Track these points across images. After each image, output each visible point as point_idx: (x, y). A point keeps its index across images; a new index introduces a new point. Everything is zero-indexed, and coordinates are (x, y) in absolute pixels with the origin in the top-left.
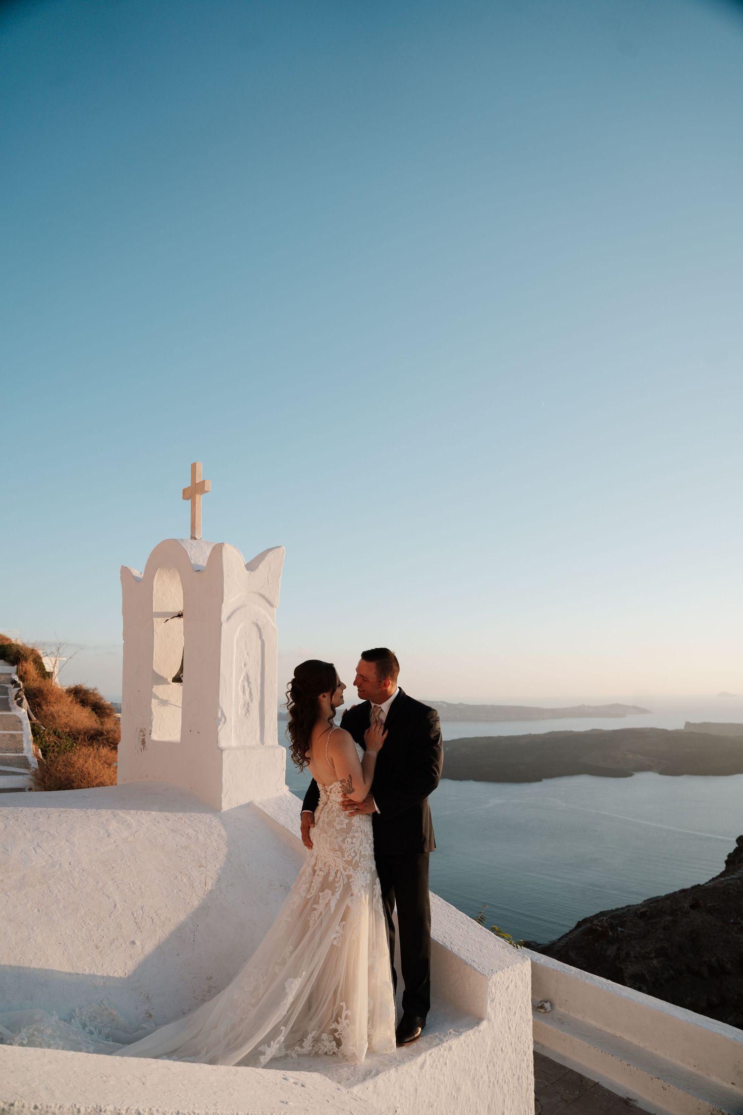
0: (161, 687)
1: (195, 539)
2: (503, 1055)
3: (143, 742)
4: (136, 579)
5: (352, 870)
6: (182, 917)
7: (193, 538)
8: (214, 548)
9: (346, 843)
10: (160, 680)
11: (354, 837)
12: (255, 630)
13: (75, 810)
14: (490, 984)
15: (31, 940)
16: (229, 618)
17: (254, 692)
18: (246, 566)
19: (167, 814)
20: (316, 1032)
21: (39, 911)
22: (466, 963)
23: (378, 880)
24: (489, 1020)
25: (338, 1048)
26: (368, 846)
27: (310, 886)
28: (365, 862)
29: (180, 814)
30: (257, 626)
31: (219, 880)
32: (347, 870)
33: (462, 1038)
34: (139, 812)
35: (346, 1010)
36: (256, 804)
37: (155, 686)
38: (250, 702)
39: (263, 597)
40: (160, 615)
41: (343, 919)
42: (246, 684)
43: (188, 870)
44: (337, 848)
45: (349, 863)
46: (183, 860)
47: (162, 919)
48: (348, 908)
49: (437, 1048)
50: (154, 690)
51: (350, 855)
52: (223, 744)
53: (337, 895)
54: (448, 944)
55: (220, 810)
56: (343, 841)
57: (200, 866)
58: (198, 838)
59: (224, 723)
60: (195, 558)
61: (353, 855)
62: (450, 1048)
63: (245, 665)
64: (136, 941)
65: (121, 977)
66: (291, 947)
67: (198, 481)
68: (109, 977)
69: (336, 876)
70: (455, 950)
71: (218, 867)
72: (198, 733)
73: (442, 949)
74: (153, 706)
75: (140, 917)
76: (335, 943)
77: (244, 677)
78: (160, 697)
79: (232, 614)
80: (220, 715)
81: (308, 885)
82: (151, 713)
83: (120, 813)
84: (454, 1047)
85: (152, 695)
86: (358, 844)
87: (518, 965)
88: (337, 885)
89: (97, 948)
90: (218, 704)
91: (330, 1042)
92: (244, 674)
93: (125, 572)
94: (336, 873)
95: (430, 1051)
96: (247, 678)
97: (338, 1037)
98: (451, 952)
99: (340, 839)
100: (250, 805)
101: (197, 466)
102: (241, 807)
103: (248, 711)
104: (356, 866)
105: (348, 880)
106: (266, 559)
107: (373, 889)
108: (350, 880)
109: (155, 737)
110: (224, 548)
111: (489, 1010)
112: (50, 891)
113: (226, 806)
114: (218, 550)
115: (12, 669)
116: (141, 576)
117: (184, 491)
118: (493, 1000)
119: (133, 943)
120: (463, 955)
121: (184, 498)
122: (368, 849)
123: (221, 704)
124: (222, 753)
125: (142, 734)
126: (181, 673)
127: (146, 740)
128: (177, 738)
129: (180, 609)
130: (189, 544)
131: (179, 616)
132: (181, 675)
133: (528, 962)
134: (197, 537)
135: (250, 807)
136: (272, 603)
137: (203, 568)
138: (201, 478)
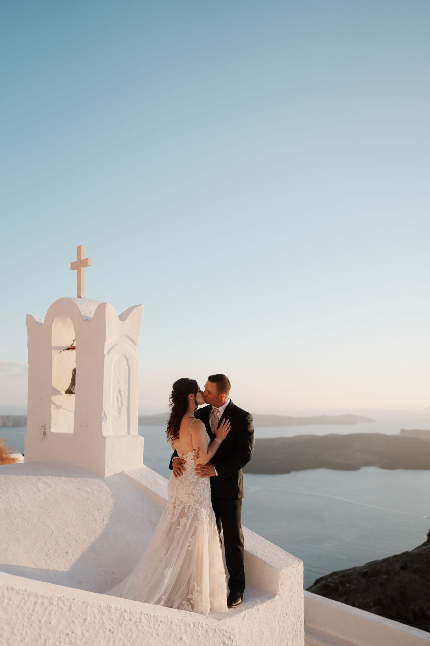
0: (57, 397)
1: (81, 298)
2: (287, 617)
3: (44, 434)
4: (39, 324)
5: (198, 505)
6: (93, 539)
7: (79, 296)
8: (99, 306)
9: (195, 489)
10: (56, 392)
11: (200, 486)
12: (124, 360)
13: (14, 476)
14: (280, 574)
15: (9, 550)
16: (109, 352)
17: (124, 401)
18: (119, 316)
19: (71, 479)
20: (180, 600)
21: (9, 534)
22: (266, 563)
23: (214, 513)
24: (280, 595)
25: (193, 609)
26: (208, 492)
27: (173, 515)
28: (206, 502)
29: (79, 479)
30: (126, 357)
31: (111, 518)
32: (196, 506)
33: (265, 604)
34: (54, 478)
35: (197, 587)
36: (126, 473)
37: (53, 396)
38: (121, 407)
39: (130, 338)
40: (56, 348)
41: (194, 534)
42: (119, 395)
43: (91, 512)
44: (190, 492)
45: (197, 501)
46: (87, 506)
47: (81, 540)
48: (196, 528)
49: (251, 609)
50: (52, 399)
51: (198, 497)
52: (105, 434)
53: (190, 520)
54: (254, 553)
55: (104, 477)
56: (194, 488)
57: (98, 510)
58: (94, 493)
59: (106, 420)
60: (84, 311)
61: (199, 497)
62: (258, 610)
63: (118, 383)
64: (69, 552)
65: (64, 572)
66: (165, 551)
67: (82, 258)
68: (57, 571)
69: (189, 509)
70: (259, 556)
71: (109, 510)
72: (87, 427)
73: (251, 555)
74: (52, 410)
75: (68, 538)
76: (190, 548)
77: (118, 391)
78: (56, 404)
79: (111, 349)
80: (103, 415)
81: (171, 515)
82: (50, 414)
83: (43, 478)
84: (260, 609)
85: (51, 402)
86: (202, 491)
87: (296, 564)
88: (189, 514)
89: (47, 555)
90: (102, 408)
91: (188, 606)
92: (117, 389)
93: (30, 319)
94: (189, 507)
95: (247, 610)
96: (120, 391)
97: (192, 603)
98: (256, 557)
99: (192, 487)
100: (121, 474)
101: (82, 247)
102: (117, 475)
103: (120, 413)
104: (201, 504)
105: (196, 512)
106: (132, 313)
107: (211, 518)
108: (197, 512)
109: (53, 430)
110: (106, 306)
111: (280, 589)
112: (13, 523)
113: (107, 474)
114: (102, 308)
116: (43, 321)
117: (72, 264)
118: (282, 584)
119: (67, 553)
120: (264, 559)
121: (71, 269)
122: (208, 494)
123: (104, 408)
124: (105, 440)
125: (43, 428)
126: (72, 387)
127: (47, 432)
128: (71, 431)
129: (68, 345)
130: (78, 301)
131: (68, 349)
132: (72, 389)
133: (302, 564)
134: (82, 296)
135: (123, 475)
136: (135, 342)
137: (90, 318)
138: (85, 256)
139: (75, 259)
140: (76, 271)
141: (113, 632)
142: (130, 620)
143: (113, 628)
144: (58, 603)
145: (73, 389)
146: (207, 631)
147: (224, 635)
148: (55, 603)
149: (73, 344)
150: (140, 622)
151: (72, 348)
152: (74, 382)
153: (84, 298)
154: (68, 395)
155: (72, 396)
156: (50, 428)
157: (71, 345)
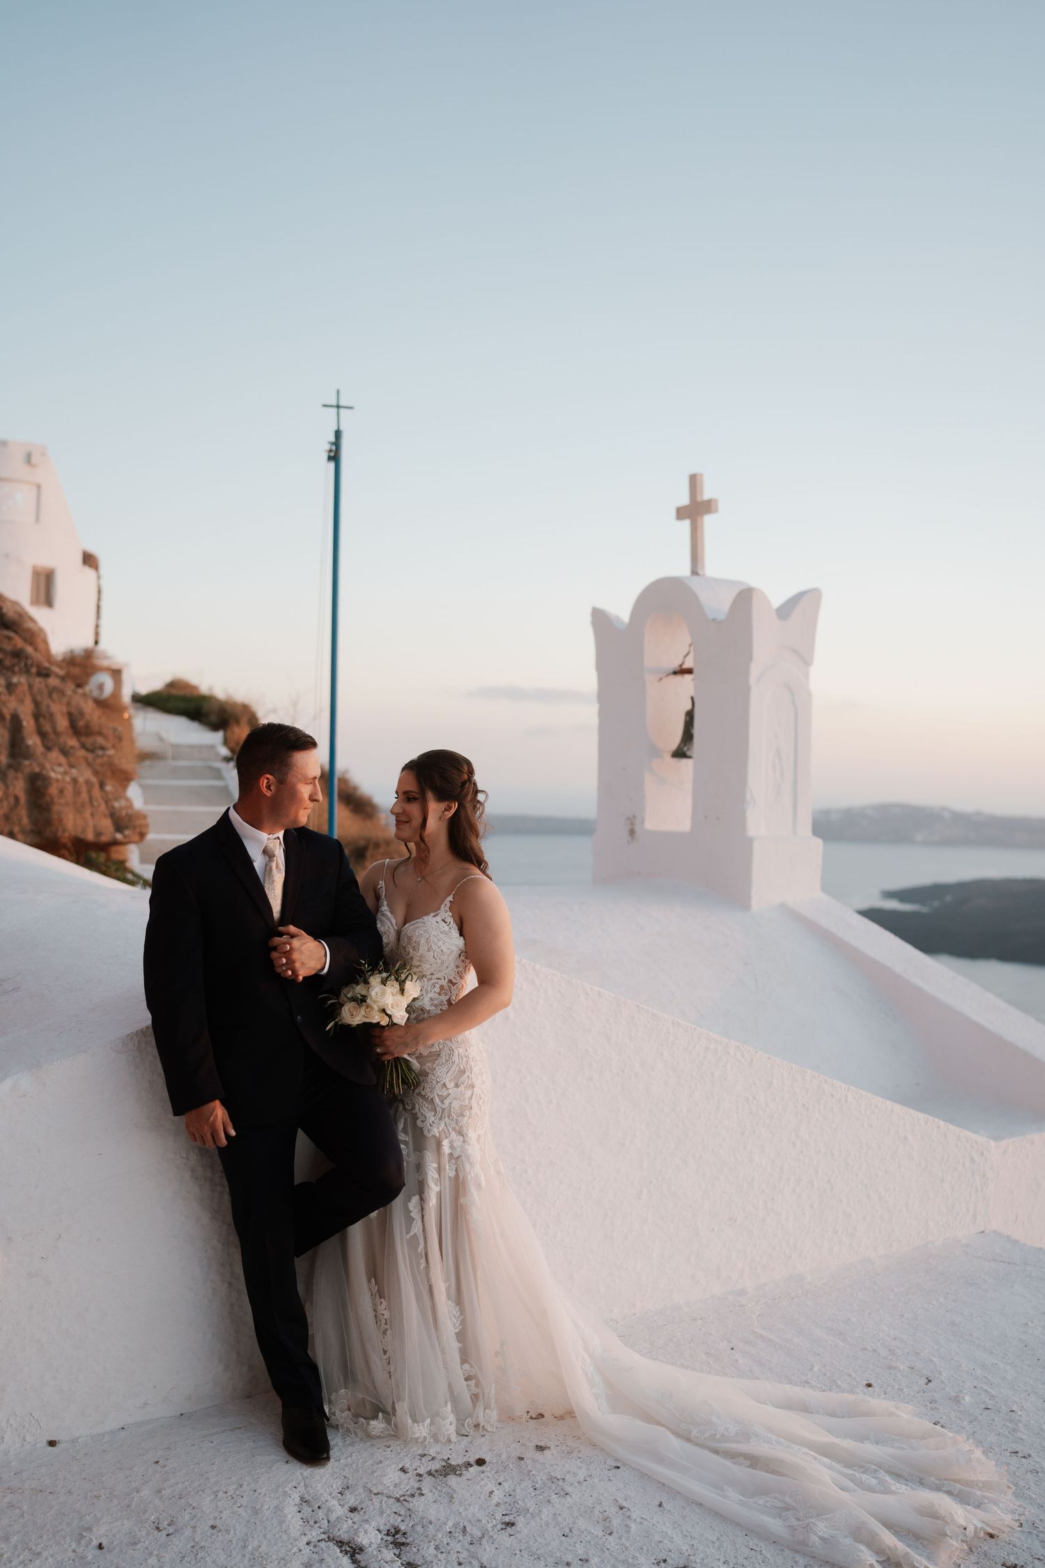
0: (656, 763)
1: (700, 575)
3: (632, 832)
4: (620, 627)
7: (695, 572)
8: (741, 594)
10: (655, 752)
12: (787, 695)
16: (758, 681)
17: (786, 771)
18: (775, 613)
30: (790, 689)
31: (769, 978)
36: (790, 905)
37: (651, 760)
39: (796, 653)
40: (652, 672)
42: (777, 760)
43: (734, 967)
46: (726, 955)
47: (722, 1009)
52: (752, 831)
55: (751, 909)
58: (735, 937)
59: (753, 806)
60: (711, 604)
63: (776, 737)
71: (764, 965)
72: (718, 818)
74: (645, 787)
77: (775, 752)
78: (655, 774)
79: (762, 676)
80: (748, 797)
82: (643, 795)
85: (646, 772)
90: (746, 784)
92: (775, 748)
93: (600, 619)
96: (779, 753)
100: (782, 906)
101: (700, 478)
102: (774, 907)
103: (779, 793)
106: (801, 606)
109: (649, 825)
110: (754, 594)
113: (755, 904)
114: (745, 597)
115: (216, 738)
116: (626, 620)
117: (679, 510)
121: (678, 518)
123: (749, 784)
124: (752, 844)
125: (629, 822)
126: (685, 745)
127: (637, 829)
128: (685, 825)
129: (675, 665)
130: (695, 584)
131: (675, 673)
132: (685, 749)
134: (700, 572)
135: (784, 908)
136: (806, 660)
137: (722, 616)
138: (707, 495)
139: (685, 500)
141: (808, 1109)
142: (832, 1095)
143: (808, 1102)
144: (735, 1054)
145: (688, 749)
146: (945, 1136)
147: (973, 1147)
148: (732, 1052)
149: (683, 663)
150: (846, 1101)
151: (683, 671)
152: (688, 736)
153: (704, 575)
154: (675, 760)
155: (684, 761)
156: (643, 822)
157: (681, 666)
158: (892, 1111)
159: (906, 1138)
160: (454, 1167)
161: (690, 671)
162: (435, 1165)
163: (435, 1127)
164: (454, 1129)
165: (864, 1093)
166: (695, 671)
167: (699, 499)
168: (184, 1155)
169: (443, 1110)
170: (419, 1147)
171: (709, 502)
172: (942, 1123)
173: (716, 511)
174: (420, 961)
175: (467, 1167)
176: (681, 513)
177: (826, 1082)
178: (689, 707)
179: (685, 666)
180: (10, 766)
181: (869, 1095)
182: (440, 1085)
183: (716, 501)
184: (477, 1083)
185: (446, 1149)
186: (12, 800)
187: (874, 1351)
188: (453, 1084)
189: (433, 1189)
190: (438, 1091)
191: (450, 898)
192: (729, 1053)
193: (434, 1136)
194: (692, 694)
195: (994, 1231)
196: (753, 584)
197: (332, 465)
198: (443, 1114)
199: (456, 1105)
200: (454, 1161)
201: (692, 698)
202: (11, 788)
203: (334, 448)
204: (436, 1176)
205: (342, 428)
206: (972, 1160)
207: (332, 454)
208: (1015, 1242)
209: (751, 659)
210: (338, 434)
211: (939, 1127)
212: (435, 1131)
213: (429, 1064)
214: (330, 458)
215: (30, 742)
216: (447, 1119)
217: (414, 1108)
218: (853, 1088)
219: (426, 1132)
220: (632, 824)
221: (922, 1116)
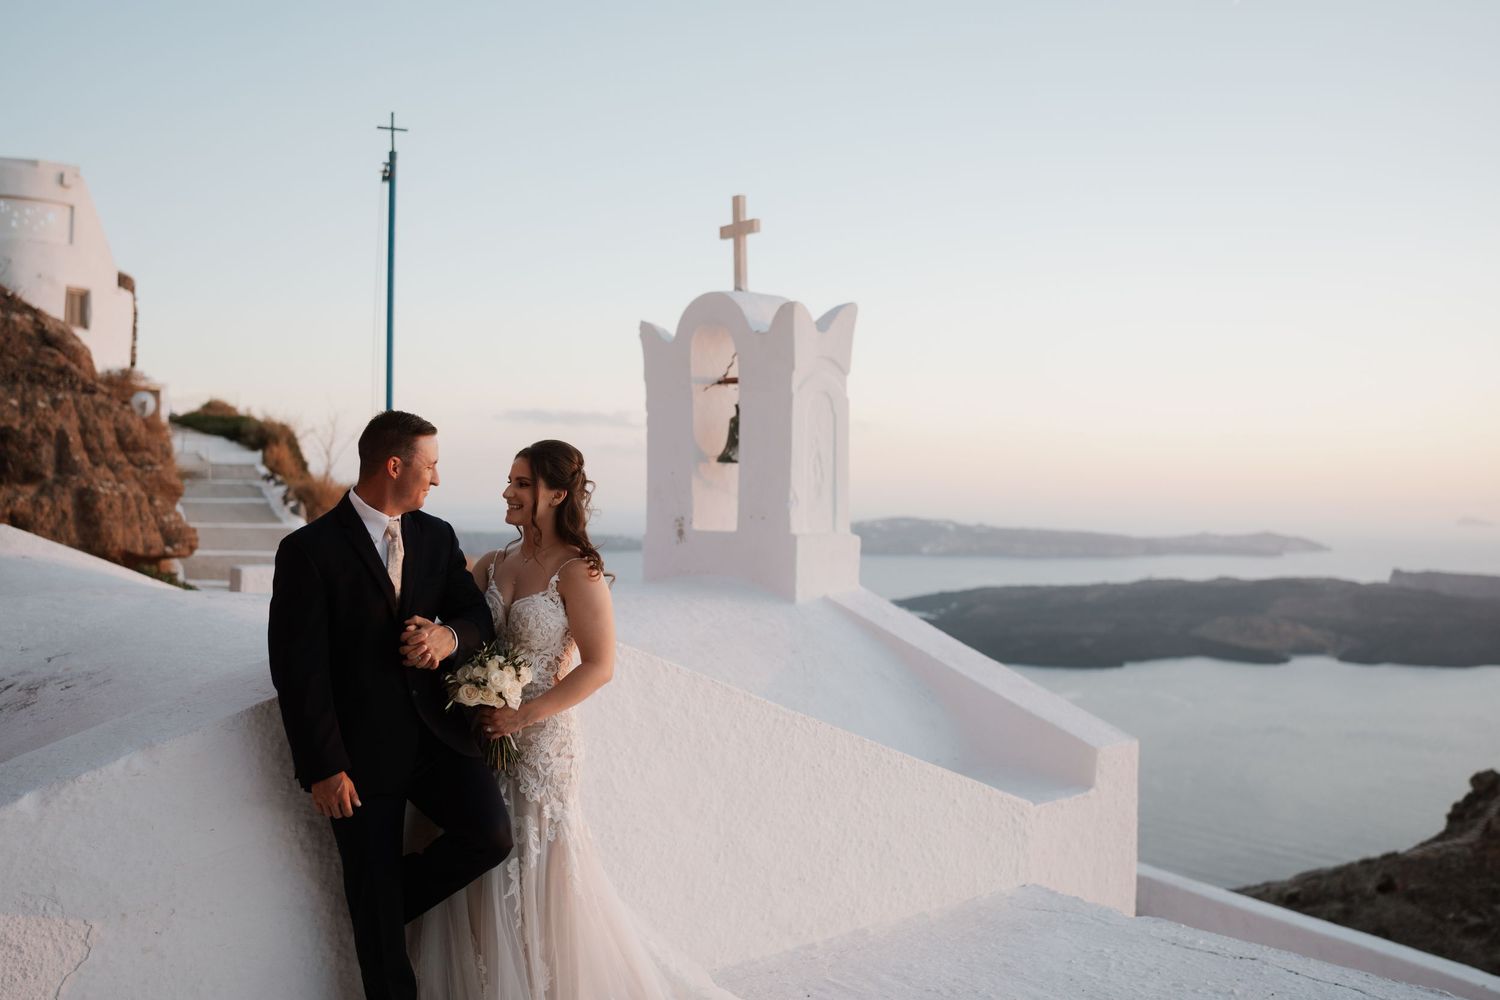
0: (702, 468)
1: (743, 291)
2: (1109, 825)
3: (681, 533)
4: (667, 340)
7: (738, 288)
8: (783, 308)
10: (703, 458)
12: (826, 402)
14: (1099, 757)
16: (799, 388)
17: (825, 473)
18: (816, 326)
24: (1098, 789)
30: (827, 397)
33: (1071, 800)
36: (832, 598)
37: (697, 465)
38: (820, 484)
39: (833, 363)
40: (698, 382)
42: (817, 463)
52: (795, 529)
55: (796, 602)
59: (796, 506)
60: (754, 318)
62: (1062, 806)
63: (816, 442)
72: (763, 519)
74: (693, 490)
77: (815, 455)
79: (802, 383)
80: (791, 497)
82: (690, 498)
84: (1064, 805)
85: (693, 477)
87: (1126, 745)
90: (789, 485)
92: (815, 452)
93: (648, 332)
96: (819, 456)
100: (824, 599)
101: (742, 199)
102: (816, 600)
103: (820, 493)
106: (839, 319)
109: (697, 526)
110: (795, 307)
111: (1098, 779)
113: (799, 598)
114: (787, 309)
115: (255, 457)
116: (673, 334)
117: (722, 229)
118: (1101, 772)
120: (1070, 731)
121: (721, 237)
123: (793, 485)
124: (795, 541)
125: (677, 524)
126: (730, 450)
127: (685, 530)
128: (732, 526)
129: (719, 375)
130: (738, 297)
131: (720, 383)
132: (731, 453)
133: (1136, 744)
134: (743, 288)
135: (826, 600)
136: (843, 369)
137: (765, 329)
138: (749, 216)
139: (728, 221)
140: (730, 242)
141: (867, 775)
142: (889, 762)
143: (867, 769)
144: (801, 726)
145: (733, 454)
146: (990, 799)
147: (1014, 809)
148: (798, 723)
149: (727, 373)
150: (901, 768)
151: (727, 381)
152: (733, 441)
153: (747, 291)
154: (721, 464)
155: (729, 465)
156: (691, 523)
157: (725, 376)
158: (942, 776)
159: (955, 801)
160: (554, 832)
161: (734, 381)
162: (536, 829)
163: (536, 793)
164: (555, 795)
165: (917, 760)
166: (740, 381)
167: (742, 220)
168: (293, 828)
169: (545, 777)
170: (521, 813)
171: (752, 221)
172: (986, 787)
173: (758, 230)
174: (529, 637)
175: (566, 828)
176: (725, 233)
177: (883, 750)
178: (733, 413)
179: (729, 376)
180: (56, 481)
181: (922, 761)
182: (543, 754)
183: (758, 221)
184: (576, 754)
185: (547, 814)
186: (59, 515)
187: (938, 991)
188: (555, 754)
189: (534, 851)
190: (542, 759)
191: (555, 578)
192: (796, 725)
193: (536, 802)
194: (736, 403)
195: (1035, 885)
196: (792, 300)
197: (387, 185)
198: (548, 780)
199: (557, 773)
200: (553, 826)
201: (737, 406)
202: (58, 503)
203: (388, 168)
204: (537, 839)
205: (396, 150)
206: (1014, 820)
207: (387, 175)
208: (1054, 893)
209: (792, 367)
210: (392, 155)
211: (984, 790)
212: (537, 797)
213: (534, 735)
214: (384, 179)
215: (77, 458)
216: (548, 786)
217: (517, 775)
218: (909, 756)
219: (528, 798)
220: (680, 525)
221: (969, 781)
